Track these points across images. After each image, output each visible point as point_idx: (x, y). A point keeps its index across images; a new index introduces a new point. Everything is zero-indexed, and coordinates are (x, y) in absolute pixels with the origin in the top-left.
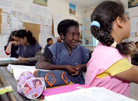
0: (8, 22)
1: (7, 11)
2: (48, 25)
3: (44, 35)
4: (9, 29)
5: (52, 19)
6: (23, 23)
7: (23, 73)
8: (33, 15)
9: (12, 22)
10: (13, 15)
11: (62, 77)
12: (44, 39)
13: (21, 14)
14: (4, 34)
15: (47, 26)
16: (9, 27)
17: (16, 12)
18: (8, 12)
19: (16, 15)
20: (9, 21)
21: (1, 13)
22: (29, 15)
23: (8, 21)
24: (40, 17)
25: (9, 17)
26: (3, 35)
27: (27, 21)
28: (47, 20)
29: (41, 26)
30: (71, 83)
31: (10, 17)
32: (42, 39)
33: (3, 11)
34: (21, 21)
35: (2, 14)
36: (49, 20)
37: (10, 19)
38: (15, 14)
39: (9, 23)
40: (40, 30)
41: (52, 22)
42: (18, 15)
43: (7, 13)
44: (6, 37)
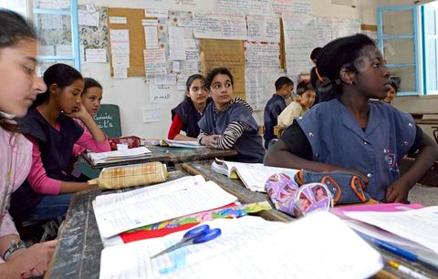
0: (161, 43)
1: (157, 13)
2: (269, 40)
3: (257, 70)
4: (164, 61)
5: (278, 21)
6: (198, 42)
7: (274, 176)
8: (223, 15)
9: (171, 42)
10: (171, 21)
11: (353, 185)
12: (259, 81)
13: (191, 17)
14: (152, 77)
15: (266, 43)
16: (164, 56)
17: (178, 13)
18: (159, 16)
19: (178, 21)
20: (163, 40)
21: (144, 20)
22: (213, 17)
23: (159, 40)
24: (243, 19)
25: (161, 28)
26: (151, 80)
27: (209, 35)
28: (266, 25)
29: (247, 45)
30: (372, 201)
31: (164, 30)
32: (252, 82)
33: (147, 15)
34: (194, 37)
35: (144, 22)
36: (271, 25)
37: (166, 35)
38: (175, 20)
39: (162, 46)
40: (247, 58)
41: (278, 31)
42: (184, 19)
43: (156, 18)
44: (156, 83)
